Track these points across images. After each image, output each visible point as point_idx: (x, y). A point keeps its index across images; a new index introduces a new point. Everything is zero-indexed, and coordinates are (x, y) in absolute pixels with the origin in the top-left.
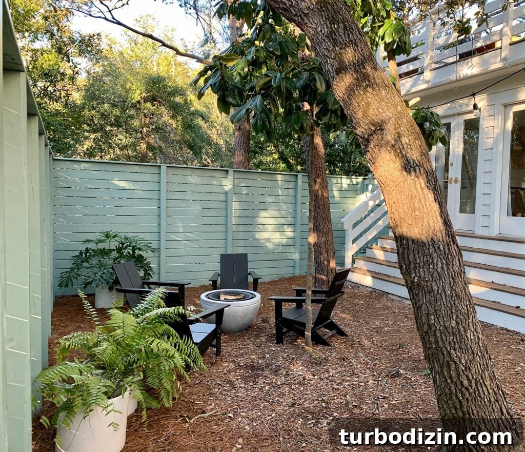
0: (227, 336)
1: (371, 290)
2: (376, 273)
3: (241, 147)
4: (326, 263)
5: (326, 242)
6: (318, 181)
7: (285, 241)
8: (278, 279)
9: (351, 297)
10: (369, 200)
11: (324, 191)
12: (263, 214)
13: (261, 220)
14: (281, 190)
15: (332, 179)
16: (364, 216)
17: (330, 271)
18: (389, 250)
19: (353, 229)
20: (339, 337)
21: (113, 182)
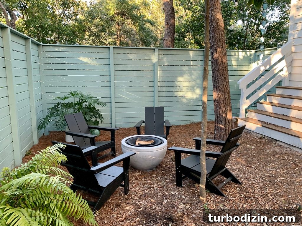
0: (140, 173)
1: (261, 136)
2: (265, 123)
3: (169, 36)
4: (224, 115)
5: (224, 99)
6: (219, 50)
7: (195, 97)
8: (190, 123)
9: (244, 142)
10: (261, 66)
11: (223, 58)
12: (180, 79)
13: (178, 83)
14: (192, 62)
15: (231, 52)
16: (255, 79)
17: (227, 121)
18: (276, 105)
19: (247, 89)
20: (233, 184)
21: (79, 59)
